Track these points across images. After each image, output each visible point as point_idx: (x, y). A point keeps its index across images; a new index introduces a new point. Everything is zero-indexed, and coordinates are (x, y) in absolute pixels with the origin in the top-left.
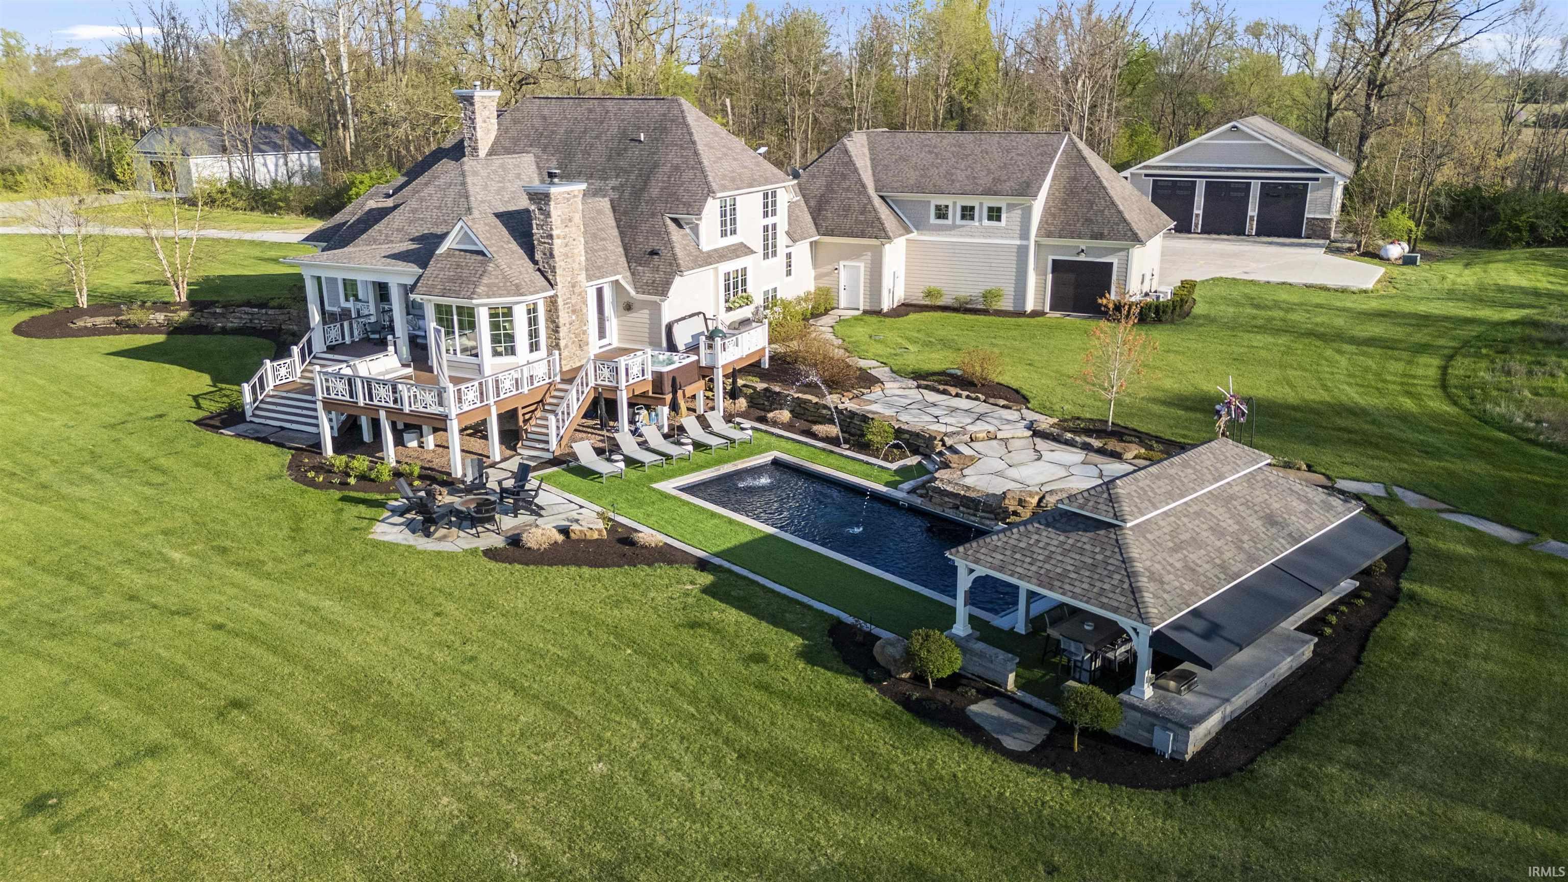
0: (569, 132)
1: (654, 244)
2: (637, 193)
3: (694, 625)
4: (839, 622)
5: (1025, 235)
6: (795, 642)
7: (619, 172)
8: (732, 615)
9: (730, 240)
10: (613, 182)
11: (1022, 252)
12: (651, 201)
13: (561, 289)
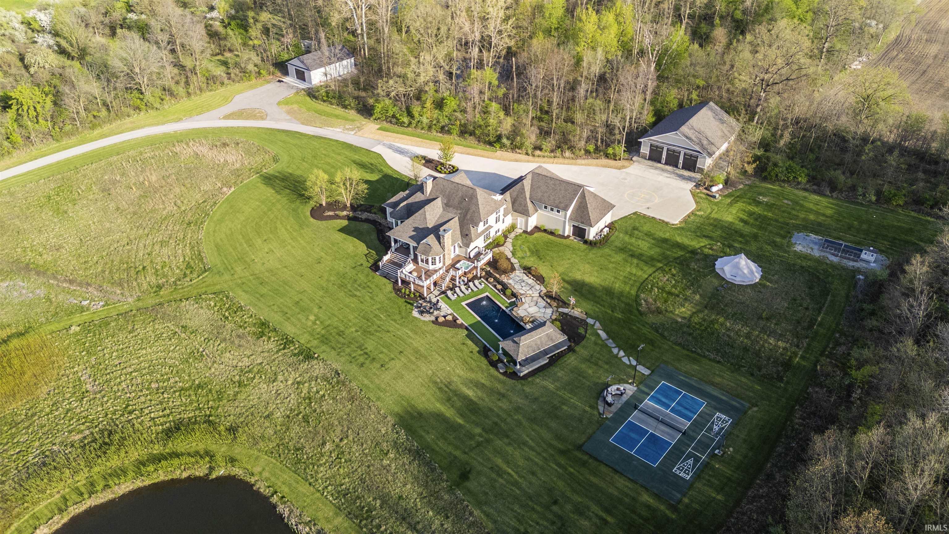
0: (450, 192)
1: (467, 233)
2: (465, 215)
3: (464, 344)
4: (486, 346)
5: (565, 218)
6: (478, 349)
7: (461, 209)
8: (469, 342)
9: (486, 226)
10: (459, 212)
11: (565, 222)
12: (467, 220)
13: (446, 252)
